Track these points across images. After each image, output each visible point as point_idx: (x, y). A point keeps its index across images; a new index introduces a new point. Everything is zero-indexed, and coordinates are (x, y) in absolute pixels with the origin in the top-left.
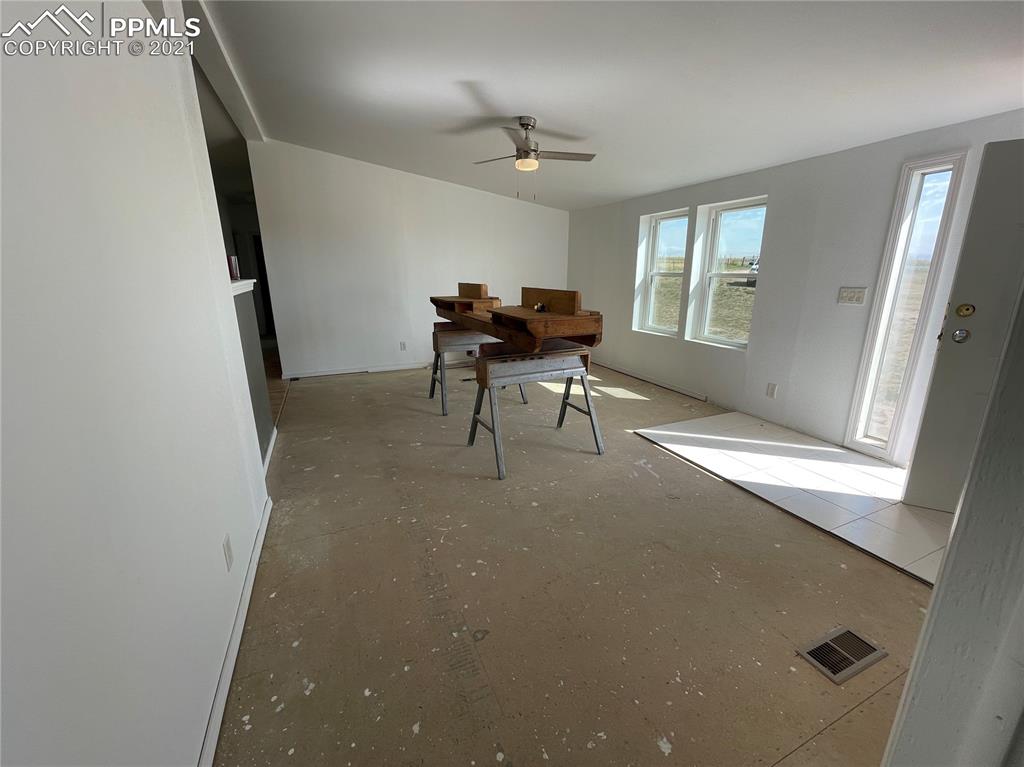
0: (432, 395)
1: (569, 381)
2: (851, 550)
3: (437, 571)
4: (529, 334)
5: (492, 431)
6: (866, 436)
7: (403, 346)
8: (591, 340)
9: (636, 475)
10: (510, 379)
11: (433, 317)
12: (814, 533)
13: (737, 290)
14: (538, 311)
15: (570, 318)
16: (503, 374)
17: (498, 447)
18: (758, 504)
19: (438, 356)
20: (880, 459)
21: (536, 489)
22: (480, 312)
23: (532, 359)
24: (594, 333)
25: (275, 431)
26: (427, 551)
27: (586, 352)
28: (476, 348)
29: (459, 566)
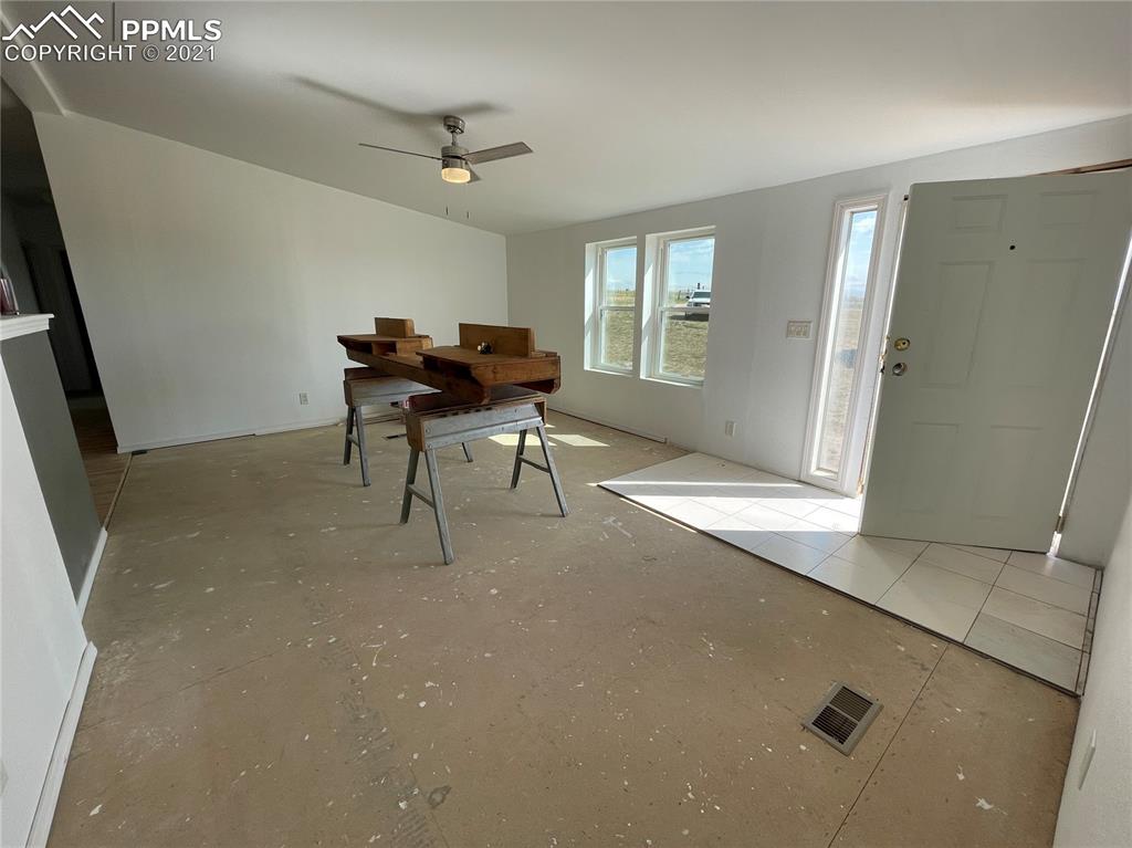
0: (347, 459)
1: (523, 434)
2: (829, 593)
3: (369, 710)
4: (474, 381)
5: (433, 505)
6: (819, 469)
7: (304, 399)
8: (548, 386)
9: (607, 537)
10: (451, 437)
11: (343, 361)
12: (795, 579)
13: (676, 324)
14: (482, 352)
15: (523, 360)
16: (443, 433)
17: (441, 524)
18: (735, 555)
19: (352, 411)
20: (832, 491)
21: (493, 571)
22: (406, 354)
23: (478, 411)
24: (553, 377)
25: (104, 534)
26: (353, 682)
27: (540, 400)
28: (404, 399)
29: (401, 696)
